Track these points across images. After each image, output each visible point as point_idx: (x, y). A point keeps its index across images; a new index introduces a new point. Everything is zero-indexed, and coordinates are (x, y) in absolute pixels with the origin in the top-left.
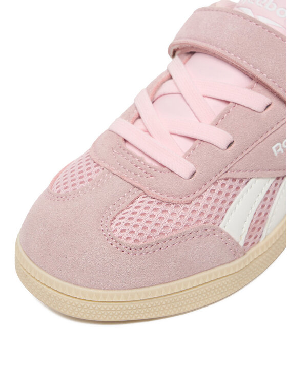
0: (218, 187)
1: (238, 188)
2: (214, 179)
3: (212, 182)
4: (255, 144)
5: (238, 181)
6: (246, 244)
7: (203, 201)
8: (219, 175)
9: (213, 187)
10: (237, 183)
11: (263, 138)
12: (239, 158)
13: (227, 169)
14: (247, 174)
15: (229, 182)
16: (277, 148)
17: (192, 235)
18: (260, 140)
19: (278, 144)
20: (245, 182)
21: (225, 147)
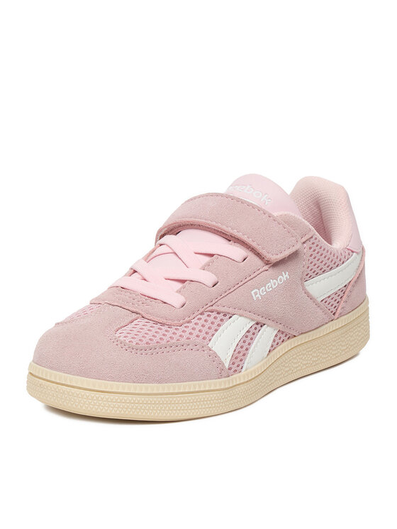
0: (204, 317)
1: (222, 320)
2: (201, 310)
3: (199, 312)
4: (237, 286)
5: (222, 314)
6: (230, 369)
7: (191, 325)
8: (205, 307)
9: (200, 316)
10: (221, 316)
11: (242, 283)
12: (223, 295)
13: (212, 304)
14: (231, 310)
15: (214, 314)
16: (256, 294)
17: (184, 347)
18: (240, 284)
19: (256, 290)
20: (228, 317)
21: (211, 285)
